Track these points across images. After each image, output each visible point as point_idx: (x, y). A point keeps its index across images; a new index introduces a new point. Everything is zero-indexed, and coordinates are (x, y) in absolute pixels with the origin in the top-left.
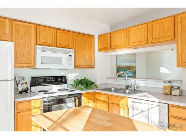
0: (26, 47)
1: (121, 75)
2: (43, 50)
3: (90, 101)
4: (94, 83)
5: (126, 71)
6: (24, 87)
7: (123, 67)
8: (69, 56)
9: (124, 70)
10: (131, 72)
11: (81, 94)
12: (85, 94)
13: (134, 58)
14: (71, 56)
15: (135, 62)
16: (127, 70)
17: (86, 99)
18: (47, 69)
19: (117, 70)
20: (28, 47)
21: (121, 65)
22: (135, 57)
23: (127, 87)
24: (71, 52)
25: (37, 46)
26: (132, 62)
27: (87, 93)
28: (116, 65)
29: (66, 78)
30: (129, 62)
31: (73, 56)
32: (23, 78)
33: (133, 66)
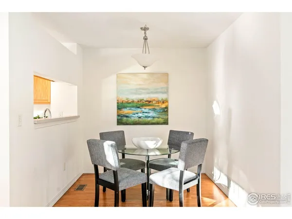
1: (127, 115)
10: (154, 110)
13: (163, 85)
15: (167, 92)
16: (143, 106)
21: (127, 99)
22: (167, 82)
26: (156, 93)
28: (117, 98)
30: (149, 93)
33: (160, 100)
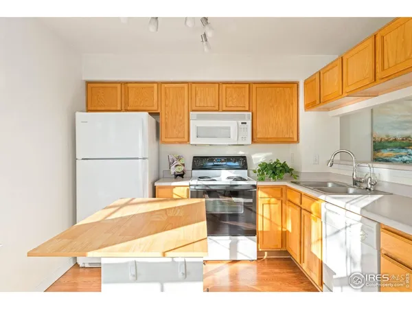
0: (178, 117)
2: (199, 118)
3: (273, 200)
4: (292, 170)
5: (403, 148)
6: (180, 169)
7: (395, 140)
8: (242, 123)
9: (396, 147)
11: (255, 186)
12: (265, 187)
14: (245, 123)
16: (409, 146)
17: (266, 196)
18: (210, 145)
19: (374, 146)
20: (180, 115)
21: (388, 136)
23: (355, 183)
24: (246, 117)
25: (191, 113)
27: (272, 187)
28: (372, 134)
29: (246, 160)
31: (249, 123)
32: (179, 158)
